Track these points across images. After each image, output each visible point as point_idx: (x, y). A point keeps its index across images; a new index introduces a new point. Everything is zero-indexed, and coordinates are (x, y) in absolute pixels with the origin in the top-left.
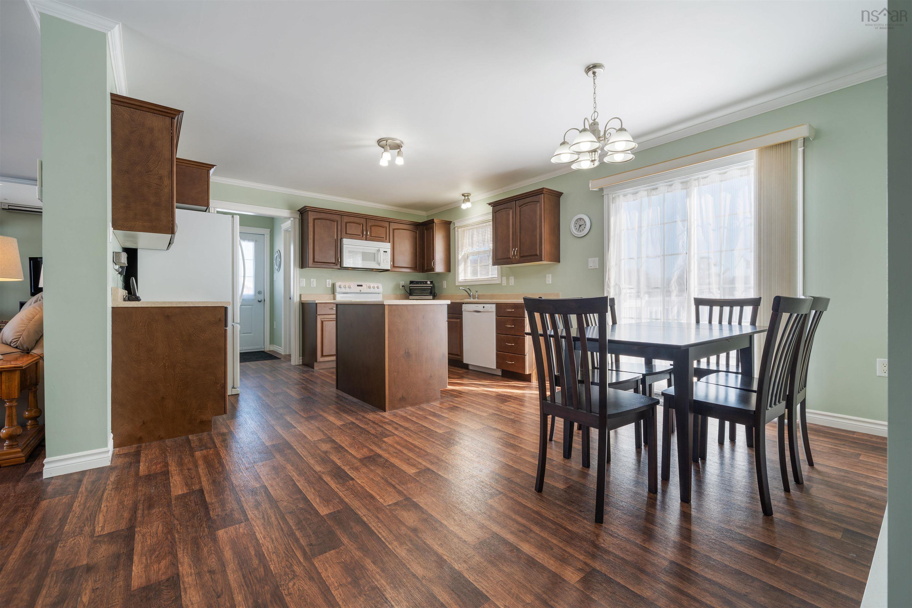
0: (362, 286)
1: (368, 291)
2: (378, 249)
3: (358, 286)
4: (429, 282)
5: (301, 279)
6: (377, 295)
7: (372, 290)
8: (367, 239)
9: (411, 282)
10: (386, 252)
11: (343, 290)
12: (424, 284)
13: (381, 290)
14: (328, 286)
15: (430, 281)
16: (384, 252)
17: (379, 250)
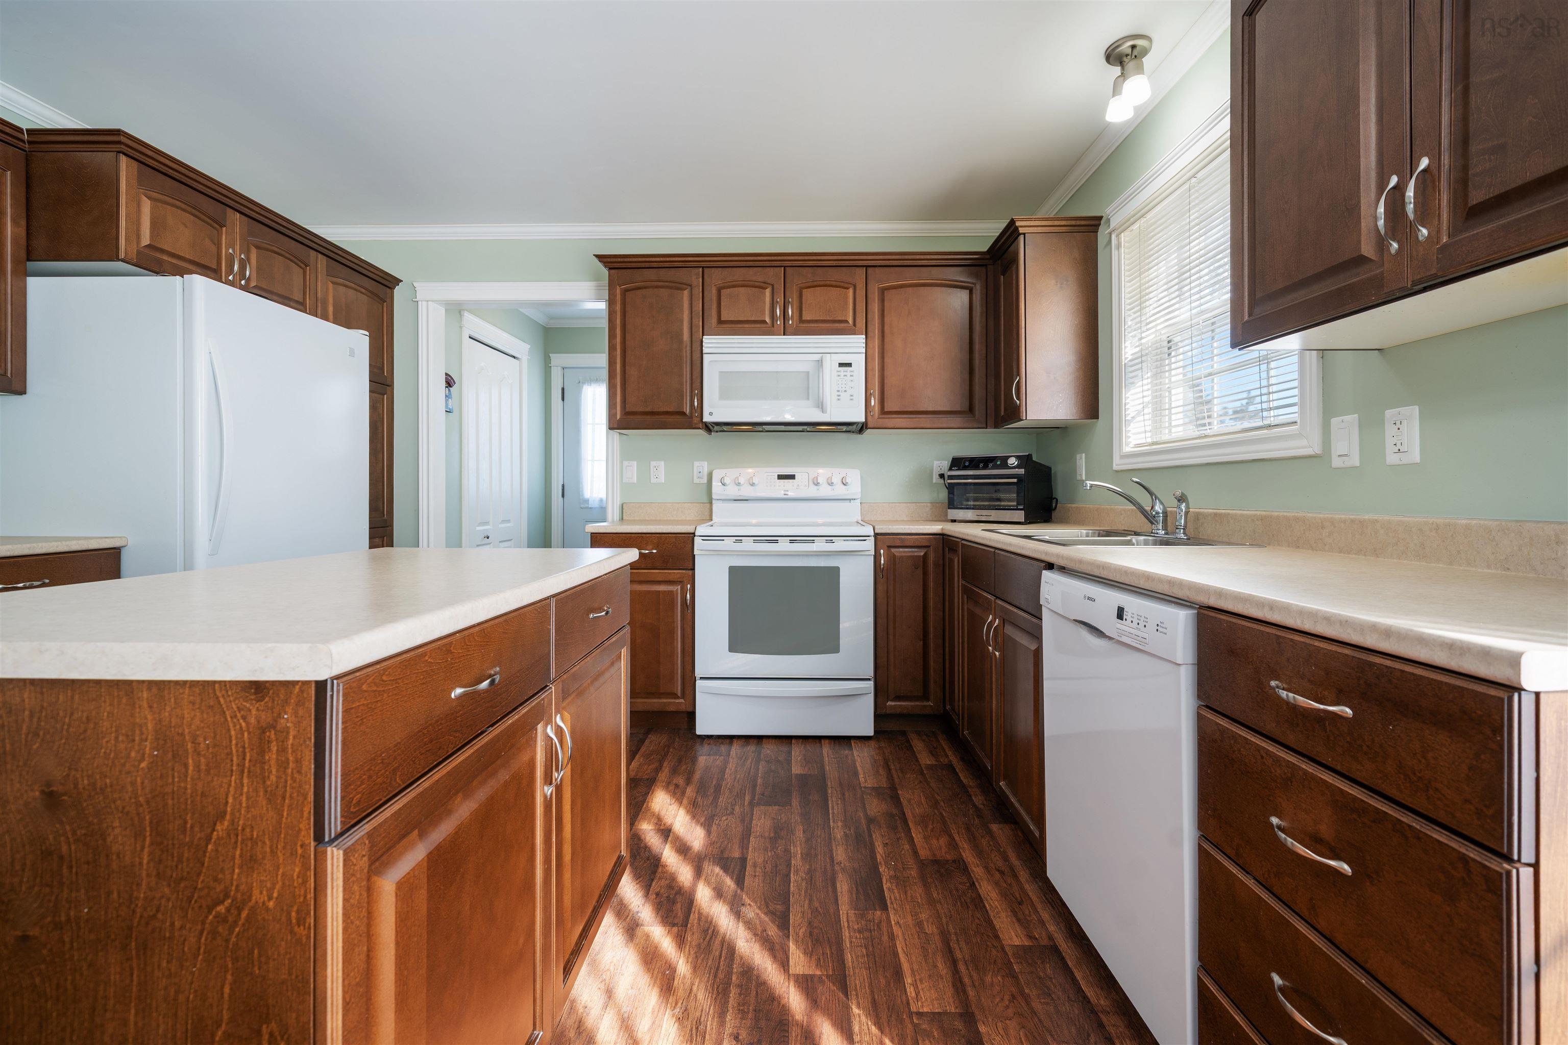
0: (792, 477)
1: (812, 492)
2: (817, 357)
3: (780, 477)
4: (1012, 461)
5: (626, 463)
6: (847, 504)
7: (825, 491)
8: (788, 330)
9: (957, 463)
10: (849, 365)
11: (732, 491)
12: (996, 467)
13: (855, 488)
14: (696, 481)
15: (1018, 457)
16: (841, 365)
17: (820, 363)
